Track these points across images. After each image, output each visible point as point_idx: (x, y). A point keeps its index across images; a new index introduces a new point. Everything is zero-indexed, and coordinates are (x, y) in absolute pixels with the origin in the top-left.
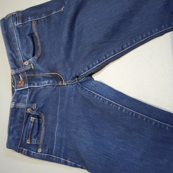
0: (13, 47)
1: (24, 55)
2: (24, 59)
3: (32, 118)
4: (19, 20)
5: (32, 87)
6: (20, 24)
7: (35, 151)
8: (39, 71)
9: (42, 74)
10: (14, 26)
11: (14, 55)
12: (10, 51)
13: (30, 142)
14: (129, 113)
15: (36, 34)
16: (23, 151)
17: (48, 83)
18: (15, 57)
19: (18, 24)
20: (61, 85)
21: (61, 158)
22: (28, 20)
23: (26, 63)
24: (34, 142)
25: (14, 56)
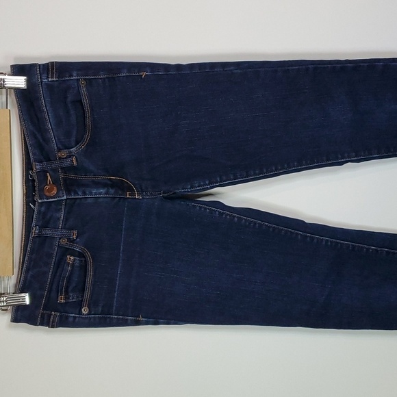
0: (38, 120)
1: (59, 139)
2: (60, 146)
3: (69, 257)
4: (52, 73)
5: (73, 197)
6: (54, 79)
7: (77, 313)
8: (87, 172)
9: (91, 177)
10: (42, 82)
11: (39, 136)
12: (31, 128)
13: (66, 298)
14: (250, 224)
15: (86, 103)
16: (52, 316)
17: (106, 194)
18: (41, 141)
19: (50, 80)
20: (129, 198)
21: (126, 318)
22: (71, 76)
23: (64, 154)
24: (73, 299)
25: (40, 138)
